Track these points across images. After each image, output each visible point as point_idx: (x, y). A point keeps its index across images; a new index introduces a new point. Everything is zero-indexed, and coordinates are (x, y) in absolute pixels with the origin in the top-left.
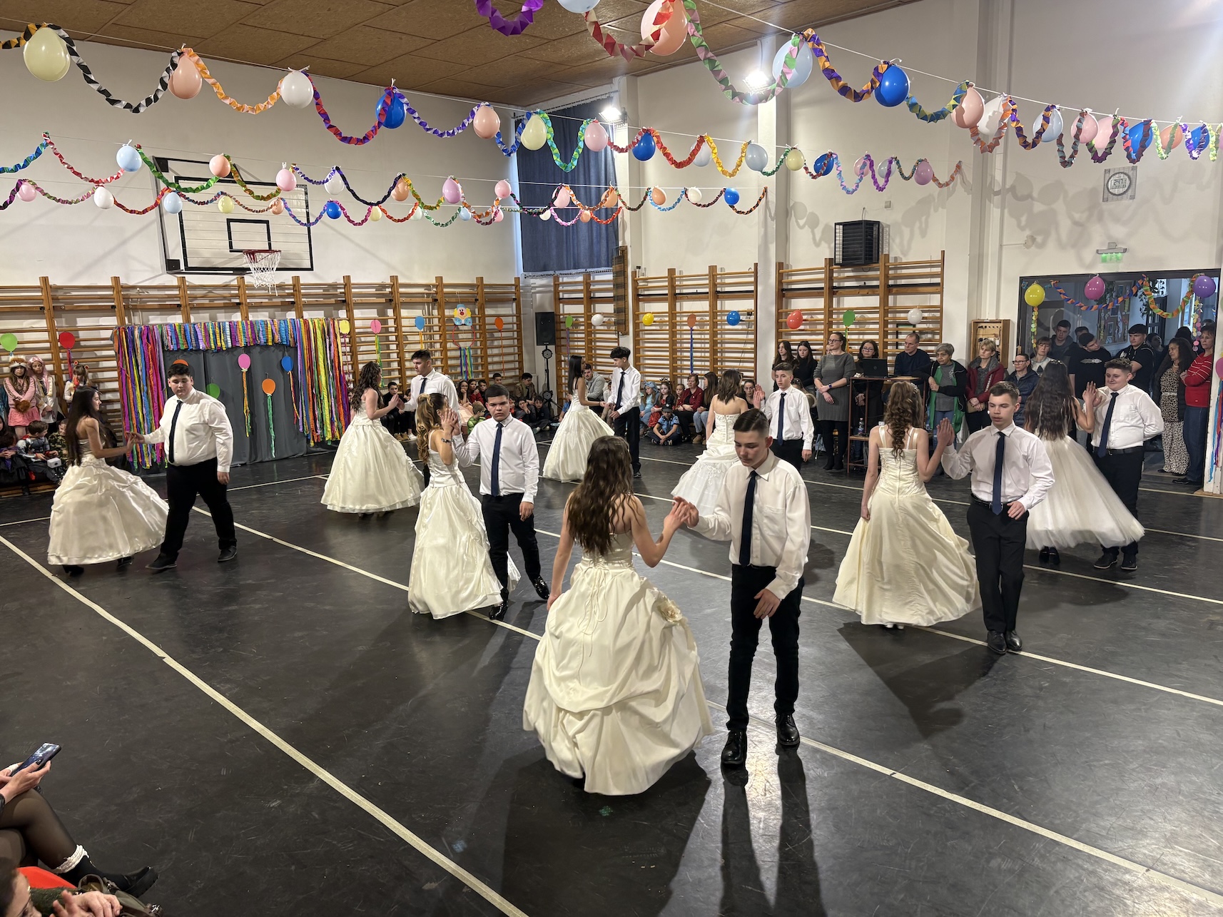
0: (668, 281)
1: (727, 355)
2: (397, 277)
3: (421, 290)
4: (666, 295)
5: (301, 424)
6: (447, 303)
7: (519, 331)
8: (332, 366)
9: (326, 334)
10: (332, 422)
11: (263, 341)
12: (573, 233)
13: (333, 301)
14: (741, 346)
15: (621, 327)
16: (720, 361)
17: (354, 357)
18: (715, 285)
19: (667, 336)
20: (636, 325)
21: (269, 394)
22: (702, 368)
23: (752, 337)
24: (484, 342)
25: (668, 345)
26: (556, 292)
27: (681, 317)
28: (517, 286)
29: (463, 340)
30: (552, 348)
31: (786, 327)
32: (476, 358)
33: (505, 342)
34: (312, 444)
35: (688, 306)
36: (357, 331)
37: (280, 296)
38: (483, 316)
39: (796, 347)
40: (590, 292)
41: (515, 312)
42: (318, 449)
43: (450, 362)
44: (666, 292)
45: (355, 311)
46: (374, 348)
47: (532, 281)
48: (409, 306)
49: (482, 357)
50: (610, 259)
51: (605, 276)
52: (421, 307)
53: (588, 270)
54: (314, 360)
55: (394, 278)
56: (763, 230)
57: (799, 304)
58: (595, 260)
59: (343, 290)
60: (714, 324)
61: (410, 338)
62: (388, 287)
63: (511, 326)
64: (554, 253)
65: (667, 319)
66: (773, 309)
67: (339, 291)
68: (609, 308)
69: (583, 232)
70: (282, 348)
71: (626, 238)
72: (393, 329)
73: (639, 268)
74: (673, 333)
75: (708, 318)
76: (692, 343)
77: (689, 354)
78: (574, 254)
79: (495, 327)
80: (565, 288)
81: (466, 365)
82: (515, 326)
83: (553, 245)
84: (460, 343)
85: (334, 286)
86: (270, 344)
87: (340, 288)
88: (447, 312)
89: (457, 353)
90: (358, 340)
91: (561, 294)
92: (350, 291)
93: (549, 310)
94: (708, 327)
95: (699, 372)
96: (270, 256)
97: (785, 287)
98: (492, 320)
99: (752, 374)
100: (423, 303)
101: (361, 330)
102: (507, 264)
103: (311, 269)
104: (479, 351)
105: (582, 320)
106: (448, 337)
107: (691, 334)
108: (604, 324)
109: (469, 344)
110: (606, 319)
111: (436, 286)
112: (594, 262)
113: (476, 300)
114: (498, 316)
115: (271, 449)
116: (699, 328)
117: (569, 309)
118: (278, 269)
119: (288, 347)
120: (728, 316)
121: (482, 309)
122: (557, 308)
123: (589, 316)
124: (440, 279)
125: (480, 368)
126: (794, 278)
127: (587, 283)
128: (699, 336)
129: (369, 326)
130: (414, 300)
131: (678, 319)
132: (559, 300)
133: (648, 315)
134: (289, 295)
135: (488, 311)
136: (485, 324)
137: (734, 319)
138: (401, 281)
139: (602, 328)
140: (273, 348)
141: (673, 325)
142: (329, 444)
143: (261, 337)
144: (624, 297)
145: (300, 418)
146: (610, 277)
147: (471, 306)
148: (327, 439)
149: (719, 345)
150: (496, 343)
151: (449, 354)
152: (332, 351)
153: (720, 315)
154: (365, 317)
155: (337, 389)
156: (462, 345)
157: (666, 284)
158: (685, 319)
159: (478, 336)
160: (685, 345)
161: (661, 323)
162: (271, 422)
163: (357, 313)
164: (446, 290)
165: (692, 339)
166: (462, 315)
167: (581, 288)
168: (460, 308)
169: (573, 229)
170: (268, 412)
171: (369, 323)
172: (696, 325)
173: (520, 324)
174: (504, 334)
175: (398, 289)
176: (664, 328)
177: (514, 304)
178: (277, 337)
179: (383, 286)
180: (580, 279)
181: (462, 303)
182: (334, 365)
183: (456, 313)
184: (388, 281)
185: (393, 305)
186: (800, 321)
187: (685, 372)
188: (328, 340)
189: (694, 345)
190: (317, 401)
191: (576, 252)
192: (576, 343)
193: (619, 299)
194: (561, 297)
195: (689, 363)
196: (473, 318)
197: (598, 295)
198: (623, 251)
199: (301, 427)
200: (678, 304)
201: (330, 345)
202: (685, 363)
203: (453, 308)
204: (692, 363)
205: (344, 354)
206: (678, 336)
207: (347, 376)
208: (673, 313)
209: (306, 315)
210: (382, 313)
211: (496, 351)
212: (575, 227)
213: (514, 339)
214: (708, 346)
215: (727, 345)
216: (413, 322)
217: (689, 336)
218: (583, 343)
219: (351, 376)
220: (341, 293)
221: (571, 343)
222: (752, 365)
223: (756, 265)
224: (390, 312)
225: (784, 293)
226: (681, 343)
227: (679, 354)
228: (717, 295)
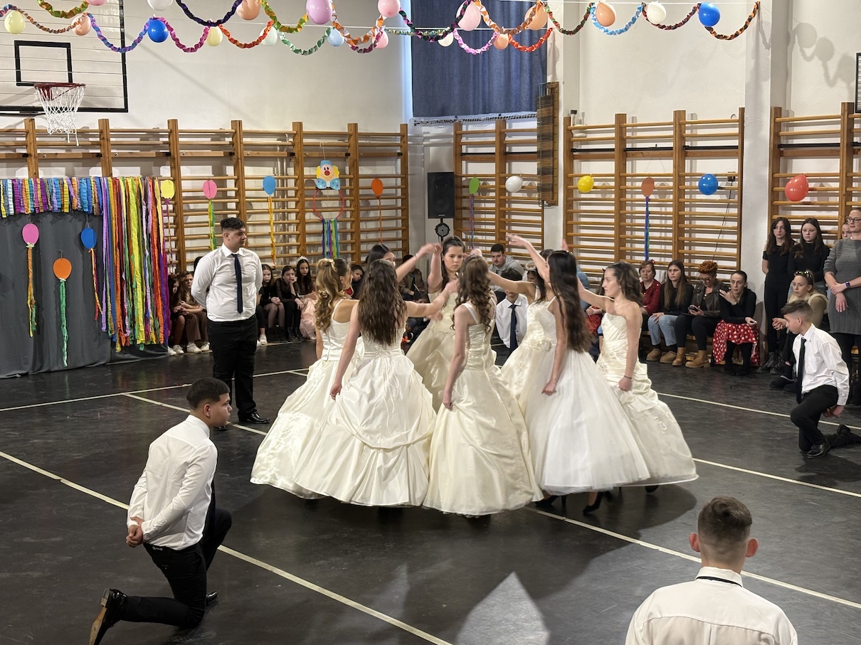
0: (616, 131)
1: (698, 236)
2: (240, 122)
3: (273, 141)
4: (612, 150)
5: (104, 321)
6: (308, 158)
7: (405, 198)
8: (149, 243)
9: (142, 198)
10: (146, 320)
11: (57, 206)
12: (483, 64)
13: (152, 153)
14: (719, 224)
15: (546, 193)
16: (687, 245)
17: (180, 229)
18: (683, 138)
19: (612, 208)
20: (569, 192)
21: (63, 280)
22: (662, 252)
23: (734, 211)
24: (355, 213)
25: (612, 220)
26: (458, 145)
27: (632, 181)
28: (403, 135)
29: (328, 210)
30: (449, 222)
31: (784, 199)
32: (344, 234)
33: (385, 213)
34: (118, 349)
35: (643, 166)
36: (184, 194)
37: (82, 146)
38: (356, 177)
39: (798, 227)
40: (505, 145)
41: (399, 172)
42: (127, 356)
43: (309, 240)
44: (612, 146)
45: (181, 167)
46: (206, 218)
47: (424, 129)
48: (257, 161)
49: (352, 233)
50: (534, 100)
51: (526, 124)
52: (272, 163)
53: (503, 115)
54: (125, 234)
55: (237, 124)
56: (752, 62)
57: (803, 166)
58: (514, 102)
59: (167, 140)
60: (680, 192)
61: (256, 206)
62: (228, 136)
63: (393, 191)
64: (456, 91)
65: (612, 184)
66: (766, 172)
67: (162, 140)
68: (531, 168)
69: (498, 64)
70: (82, 216)
71: (558, 72)
72: (233, 194)
73: (574, 112)
74: (621, 204)
75: (671, 184)
76: (647, 218)
77: (643, 234)
78: (483, 93)
79: (371, 192)
80: (471, 140)
81: (330, 244)
82: (399, 190)
83: (456, 80)
84: (323, 213)
85: (155, 134)
86: (66, 210)
87: (163, 136)
88: (308, 171)
89: (319, 228)
90: (185, 207)
91: (464, 148)
92: (177, 140)
93: (447, 169)
94: (671, 197)
95: (656, 259)
96: (71, 91)
97: (784, 142)
98: (368, 182)
99: (734, 264)
100: (275, 159)
101: (190, 194)
102: (393, 105)
103: (125, 110)
104: (349, 225)
105: (492, 183)
106: (307, 204)
107: (647, 206)
108: (523, 189)
109: (335, 215)
110: (526, 183)
111: (293, 135)
112: (511, 104)
113: (348, 155)
114: (377, 177)
115: (62, 355)
116: (657, 197)
117: (473, 168)
118: (80, 110)
119: (90, 216)
120: (701, 182)
121: (354, 168)
122: (458, 167)
123: (502, 177)
124: (299, 126)
125: (349, 249)
126: (797, 130)
127: (501, 133)
128: (657, 209)
129: (201, 188)
130: (262, 154)
131: (628, 184)
132: (460, 156)
133: (585, 178)
134: (94, 145)
135: (364, 170)
136: (358, 188)
137: (710, 185)
138: (245, 128)
139: (520, 195)
140: (69, 217)
141: (621, 192)
142: (142, 349)
143: (55, 201)
144: (552, 153)
145: (103, 313)
146: (533, 124)
147: (339, 163)
148: (138, 342)
149: (687, 222)
150: (372, 214)
151: (309, 228)
152: (150, 223)
153: (688, 180)
154: (195, 176)
155: (154, 274)
156: (326, 216)
157: (613, 135)
158: (639, 184)
159: (348, 203)
160: (638, 221)
161: (604, 189)
162: (64, 318)
163: (185, 171)
164: (306, 141)
165: (648, 213)
166: (326, 175)
167: (493, 139)
168: (325, 166)
169: (484, 59)
170: (60, 303)
171: (200, 184)
172: (654, 193)
173: (407, 188)
174: (384, 202)
175: (241, 139)
176: (608, 196)
177: (399, 161)
178: (76, 202)
179: (221, 135)
180: (492, 126)
181: (327, 158)
182: (152, 242)
183: (318, 172)
184: (229, 128)
185: (235, 161)
186: (805, 190)
187: (637, 258)
188: (144, 207)
189: (651, 222)
190: (128, 290)
191: (487, 89)
192: (483, 216)
193: (545, 155)
194: (464, 151)
195: (643, 246)
196: (342, 180)
197: (515, 149)
198: (552, 89)
199: (104, 325)
200: (629, 164)
201: (147, 214)
202: (637, 246)
203: (317, 165)
204: (647, 247)
205: (166, 226)
206: (628, 209)
207: (168, 256)
208: (621, 176)
209: (117, 172)
210: (219, 171)
211: (371, 225)
212: (486, 56)
213: (397, 209)
214: (670, 222)
215: (698, 223)
216: (260, 184)
217: (644, 209)
218: (493, 216)
219: (174, 256)
220: (165, 143)
221: (476, 216)
222: (734, 251)
223: (742, 111)
224: (230, 170)
225: (781, 150)
226: (633, 218)
227: (628, 233)
228: (684, 151)
